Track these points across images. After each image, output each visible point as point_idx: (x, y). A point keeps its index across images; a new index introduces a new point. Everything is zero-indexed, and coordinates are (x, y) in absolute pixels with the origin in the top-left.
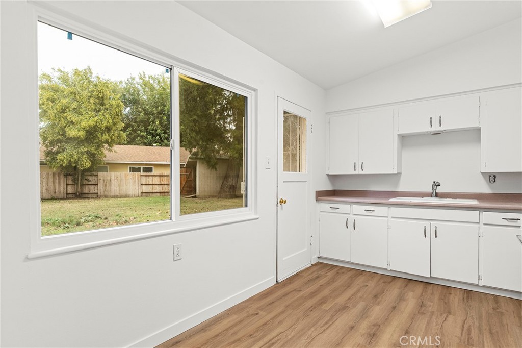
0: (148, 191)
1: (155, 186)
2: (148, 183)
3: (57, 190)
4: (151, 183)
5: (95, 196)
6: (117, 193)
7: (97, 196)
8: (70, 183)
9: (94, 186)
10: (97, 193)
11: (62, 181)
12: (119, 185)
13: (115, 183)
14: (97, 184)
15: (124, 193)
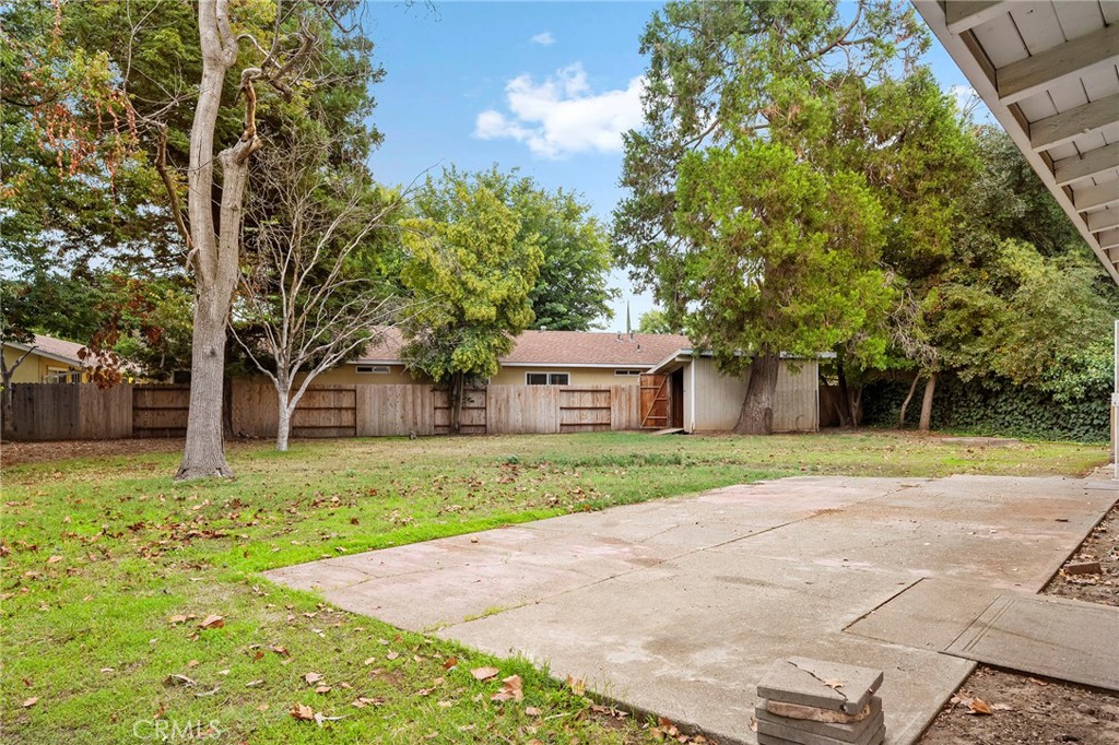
0: (573, 422)
1: (585, 412)
2: (571, 406)
3: (419, 418)
4: (578, 406)
5: (481, 430)
6: (519, 425)
7: (484, 430)
8: (439, 405)
9: (480, 411)
10: (485, 426)
11: (427, 401)
12: (522, 411)
13: (515, 404)
14: (485, 408)
15: (531, 424)
